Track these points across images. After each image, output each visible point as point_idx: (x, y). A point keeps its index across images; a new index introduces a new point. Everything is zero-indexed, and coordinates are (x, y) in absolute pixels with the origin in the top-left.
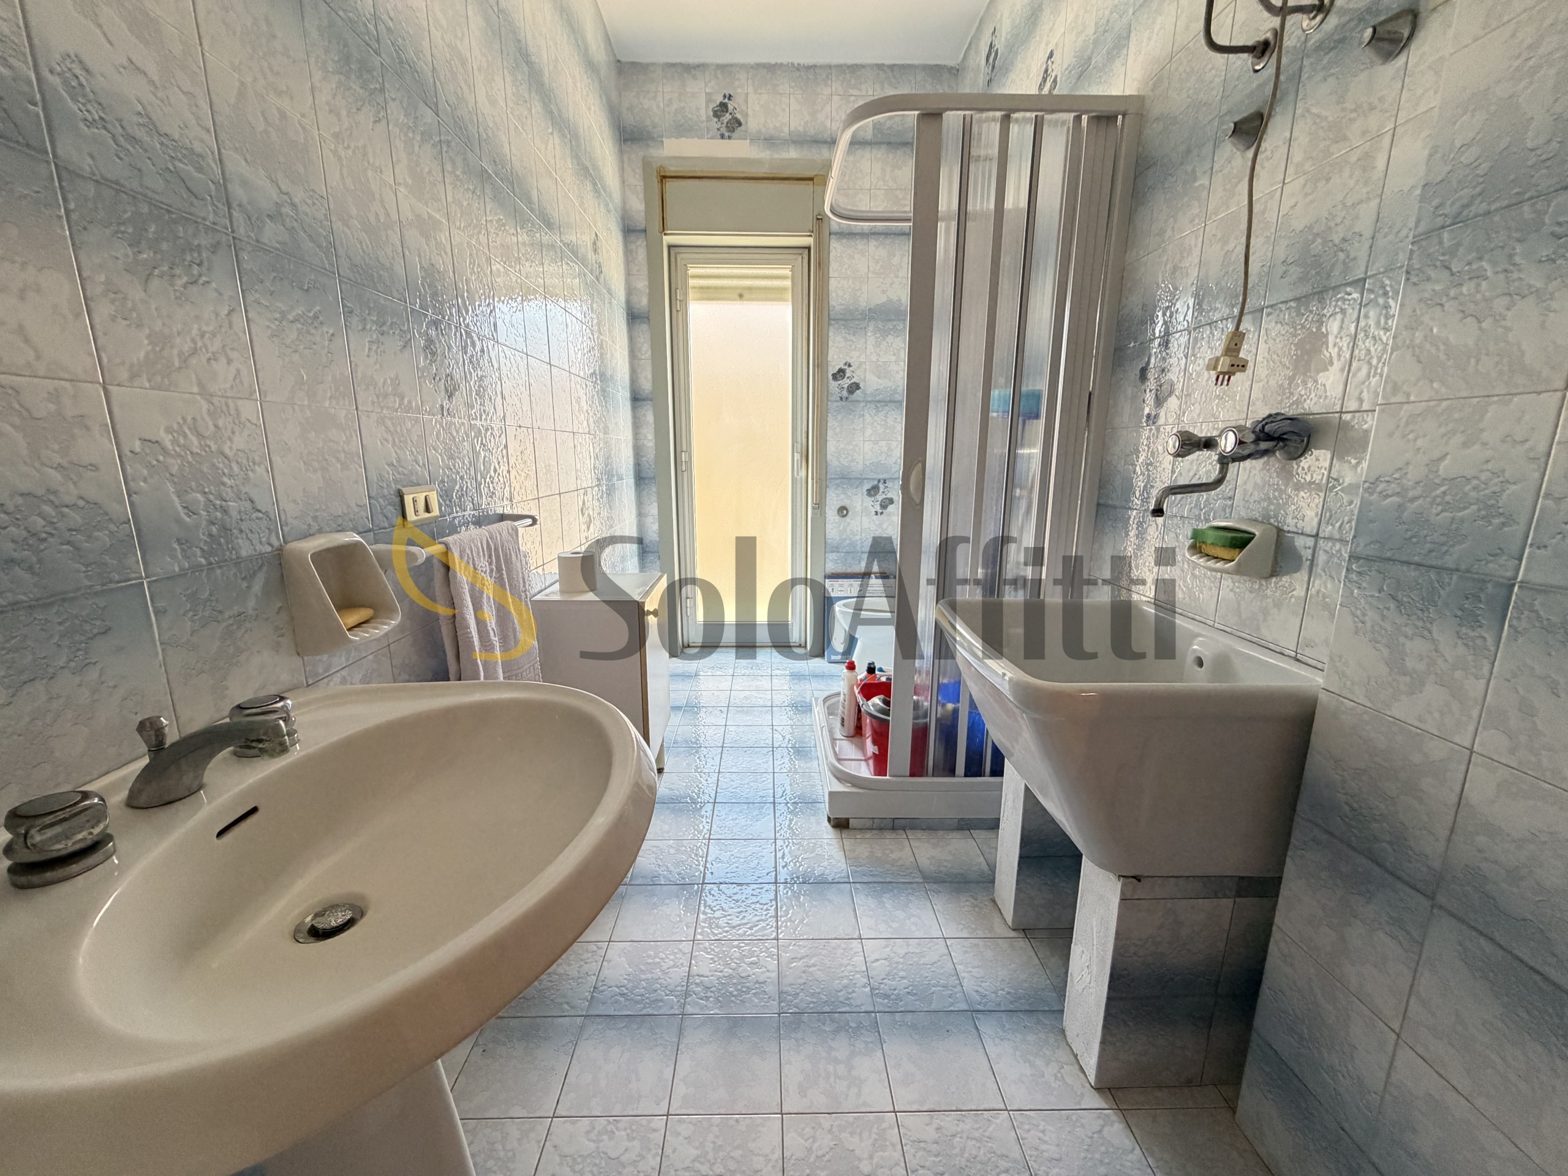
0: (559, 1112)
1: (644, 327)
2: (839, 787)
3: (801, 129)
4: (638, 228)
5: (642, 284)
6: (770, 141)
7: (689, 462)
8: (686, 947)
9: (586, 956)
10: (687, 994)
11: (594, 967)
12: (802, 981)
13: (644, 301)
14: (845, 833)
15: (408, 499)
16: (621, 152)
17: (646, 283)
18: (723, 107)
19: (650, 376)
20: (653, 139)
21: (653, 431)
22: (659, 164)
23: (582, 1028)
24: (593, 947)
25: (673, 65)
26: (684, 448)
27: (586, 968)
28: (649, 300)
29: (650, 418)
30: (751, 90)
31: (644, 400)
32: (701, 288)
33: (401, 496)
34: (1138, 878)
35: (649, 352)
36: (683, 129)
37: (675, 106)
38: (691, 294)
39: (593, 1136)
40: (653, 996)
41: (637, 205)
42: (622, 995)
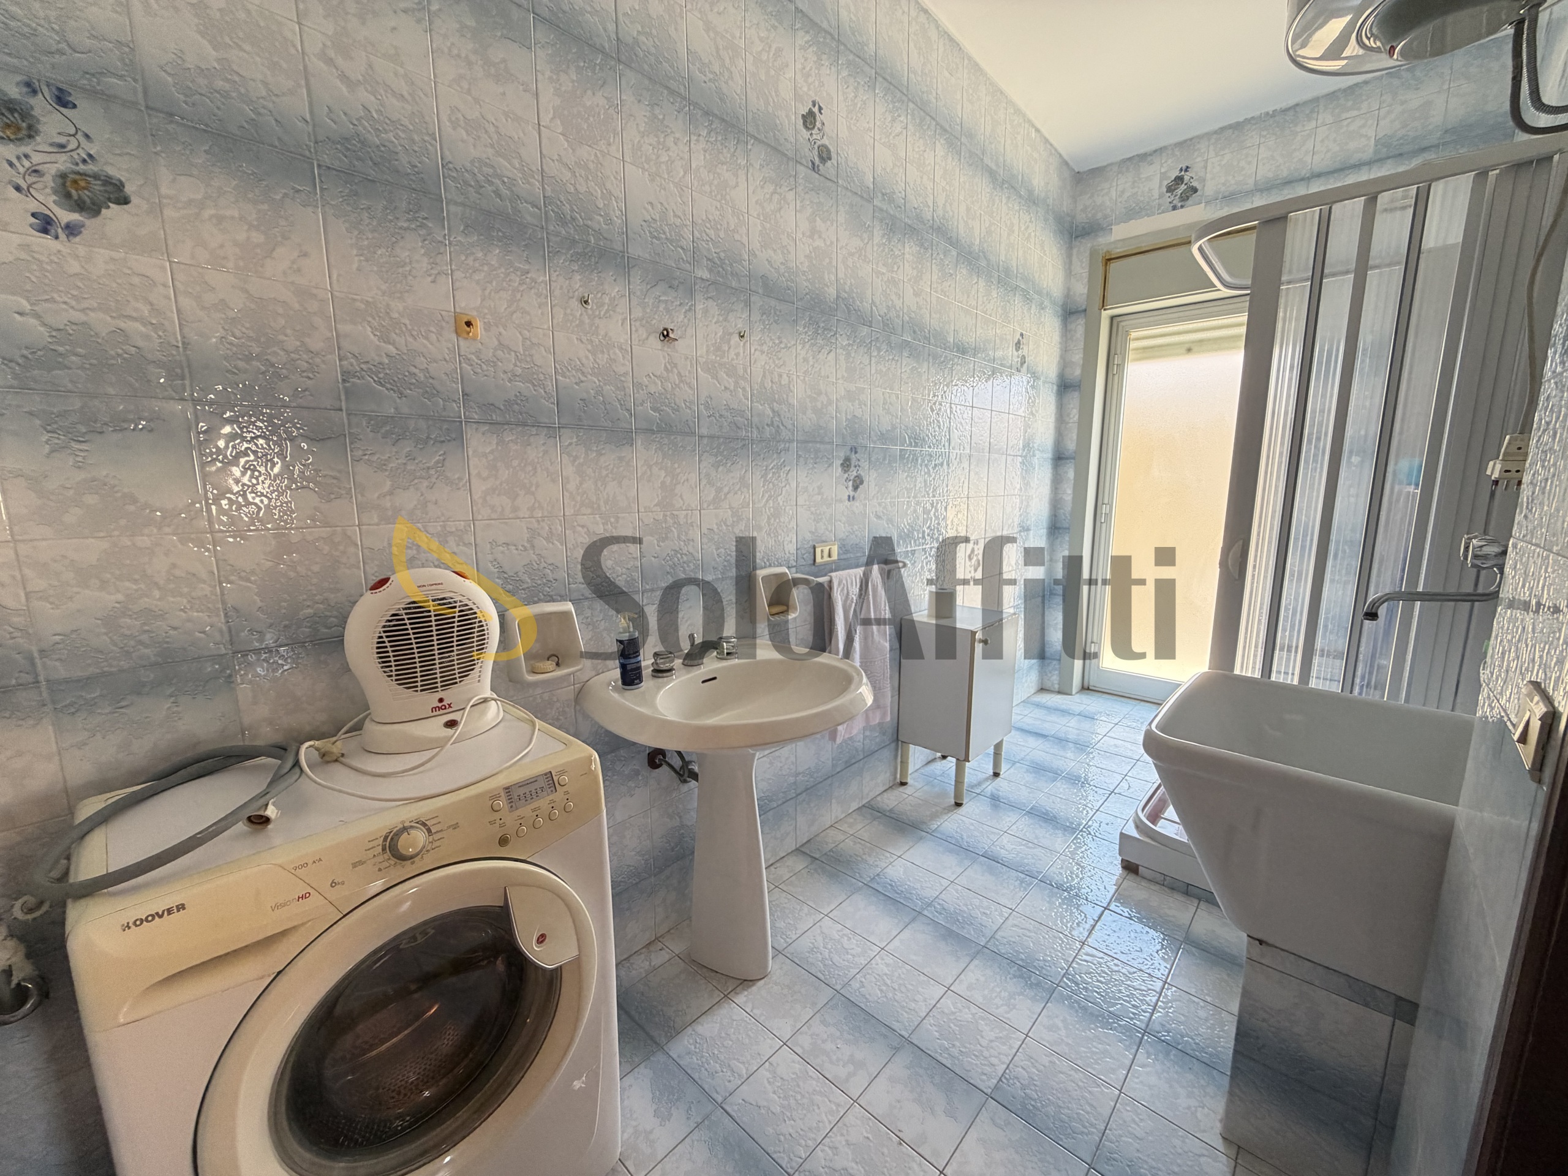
0: (830, 915)
1: (1076, 394)
2: (1134, 833)
3: (1270, 175)
4: (1080, 309)
5: (1077, 357)
6: (1229, 198)
7: (1108, 516)
8: (945, 883)
9: (882, 857)
10: (930, 905)
11: (884, 865)
12: (1013, 940)
13: (1078, 372)
14: (1132, 876)
15: (818, 551)
16: (1070, 248)
17: (1082, 356)
18: (1179, 180)
19: (1075, 437)
20: (1102, 229)
21: (1071, 486)
22: (1105, 250)
23: (860, 889)
24: (888, 855)
25: (1130, 159)
26: (1106, 501)
27: (878, 863)
28: (1083, 371)
29: (1071, 474)
30: (1212, 154)
31: (1067, 459)
32: (1145, 348)
33: (814, 548)
34: (1261, 942)
35: (1077, 417)
36: (1132, 213)
37: (1127, 194)
38: (1131, 355)
39: (840, 933)
40: (908, 895)
41: (1081, 289)
42: (891, 885)
